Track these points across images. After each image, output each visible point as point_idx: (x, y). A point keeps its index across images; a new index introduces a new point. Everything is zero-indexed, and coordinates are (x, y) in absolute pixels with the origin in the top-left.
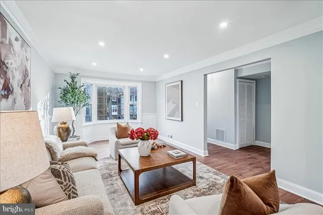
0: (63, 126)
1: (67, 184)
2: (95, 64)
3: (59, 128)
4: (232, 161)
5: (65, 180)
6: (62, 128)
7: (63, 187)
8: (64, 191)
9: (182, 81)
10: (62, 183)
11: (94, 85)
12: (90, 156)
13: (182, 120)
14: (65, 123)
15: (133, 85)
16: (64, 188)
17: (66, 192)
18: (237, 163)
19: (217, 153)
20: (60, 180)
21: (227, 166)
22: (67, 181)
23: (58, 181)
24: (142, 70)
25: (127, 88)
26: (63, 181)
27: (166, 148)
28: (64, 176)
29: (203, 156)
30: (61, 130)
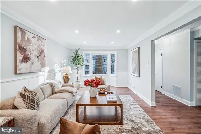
0: (66, 76)
1: (28, 102)
2: (85, 43)
3: (64, 77)
4: (176, 116)
5: (27, 100)
6: (65, 77)
7: (25, 102)
8: (26, 105)
9: (139, 48)
10: (25, 101)
11: (91, 54)
12: (70, 92)
13: (139, 76)
14: (67, 74)
15: (112, 52)
16: (26, 104)
17: (27, 105)
18: (179, 118)
19: (167, 106)
20: (24, 99)
21: (166, 118)
22: (28, 101)
23: (23, 100)
24: (112, 43)
25: (109, 54)
26: (26, 100)
27: (113, 94)
28: (28, 98)
29: (151, 106)
30: (65, 78)
